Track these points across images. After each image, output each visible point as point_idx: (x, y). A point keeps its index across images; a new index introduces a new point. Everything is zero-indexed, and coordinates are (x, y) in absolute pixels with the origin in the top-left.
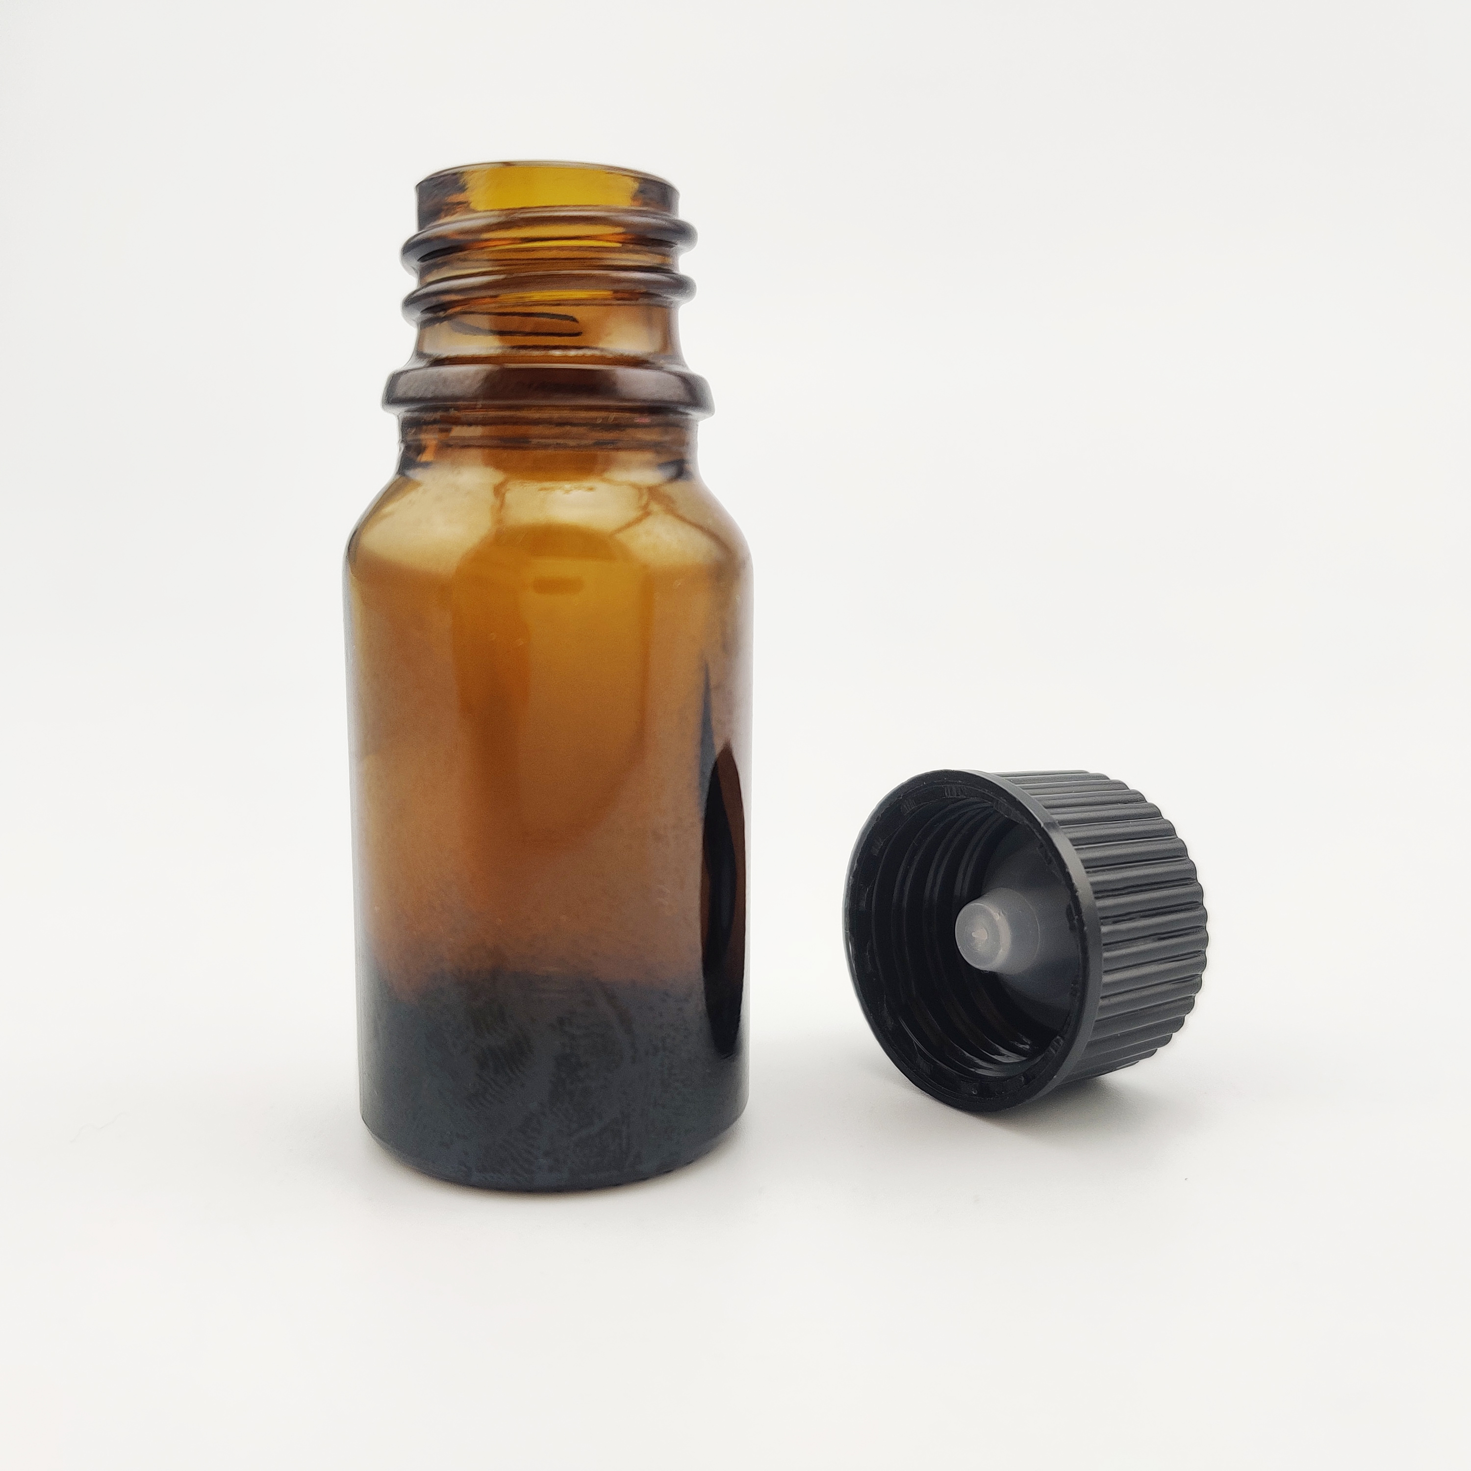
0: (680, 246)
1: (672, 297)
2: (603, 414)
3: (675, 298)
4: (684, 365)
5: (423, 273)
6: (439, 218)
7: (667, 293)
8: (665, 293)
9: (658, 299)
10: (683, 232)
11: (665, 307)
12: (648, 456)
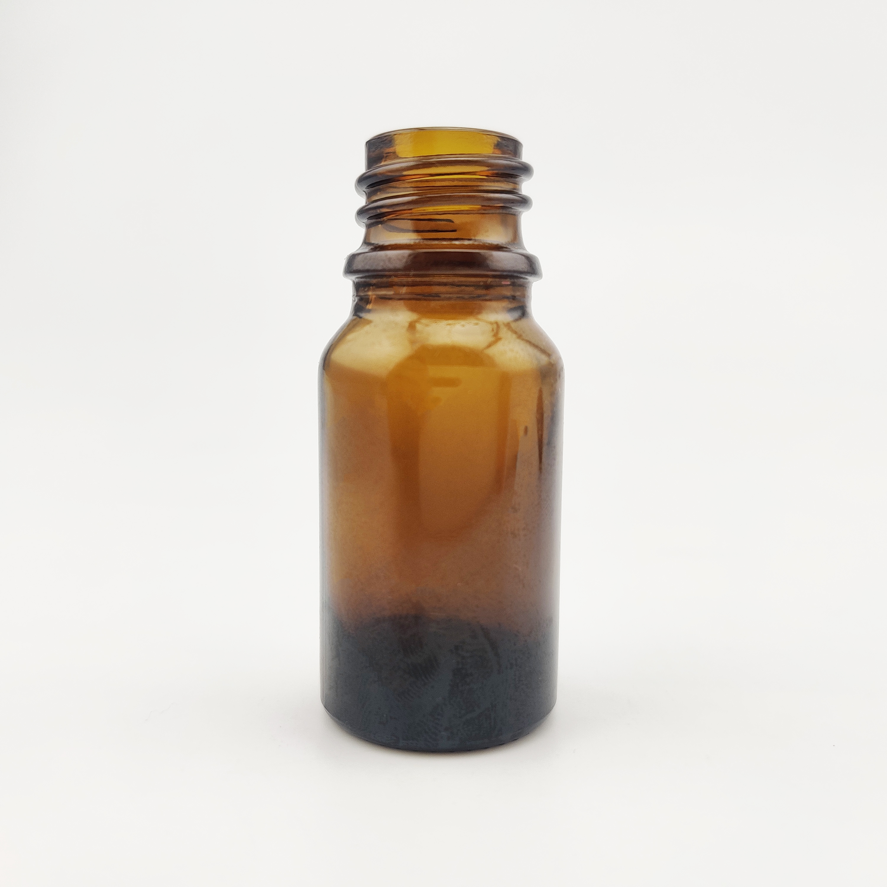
0: (523, 177)
1: (519, 209)
2: (484, 279)
3: (520, 209)
4: (524, 249)
5: (369, 195)
6: (381, 162)
7: (516, 206)
8: (513, 206)
9: (510, 210)
10: (526, 169)
11: (515, 215)
12: (505, 304)
